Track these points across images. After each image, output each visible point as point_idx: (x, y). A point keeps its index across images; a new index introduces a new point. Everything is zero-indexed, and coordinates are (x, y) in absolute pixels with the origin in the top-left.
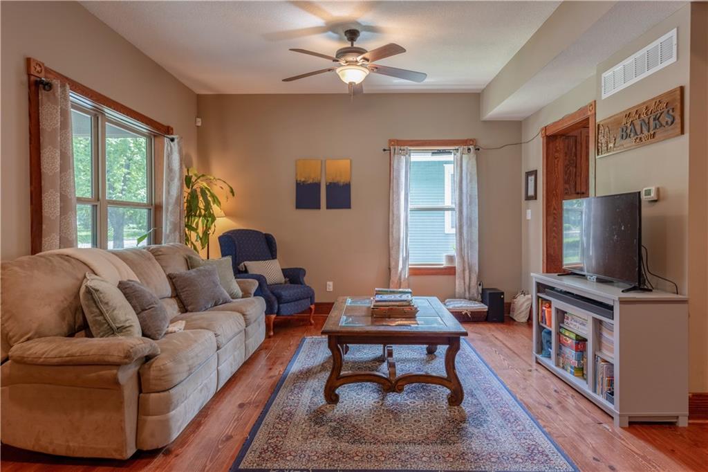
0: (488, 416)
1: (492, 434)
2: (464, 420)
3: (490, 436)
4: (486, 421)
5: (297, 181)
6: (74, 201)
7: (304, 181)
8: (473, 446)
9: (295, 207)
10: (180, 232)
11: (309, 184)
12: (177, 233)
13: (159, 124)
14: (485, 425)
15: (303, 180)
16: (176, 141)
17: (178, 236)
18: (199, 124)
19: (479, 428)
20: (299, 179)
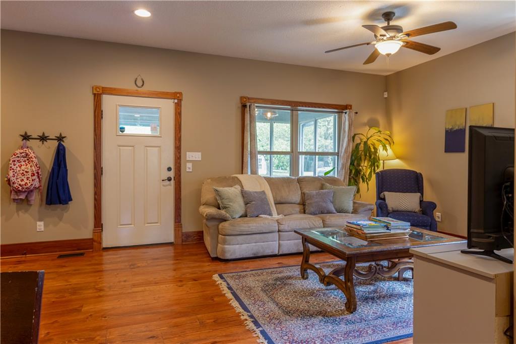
5: (446, 129)
6: (257, 153)
7: (451, 129)
9: (444, 151)
10: (345, 170)
11: (455, 131)
12: (344, 170)
13: (335, 105)
15: (450, 127)
16: (347, 113)
17: (344, 173)
18: (386, 96)
20: (447, 128)
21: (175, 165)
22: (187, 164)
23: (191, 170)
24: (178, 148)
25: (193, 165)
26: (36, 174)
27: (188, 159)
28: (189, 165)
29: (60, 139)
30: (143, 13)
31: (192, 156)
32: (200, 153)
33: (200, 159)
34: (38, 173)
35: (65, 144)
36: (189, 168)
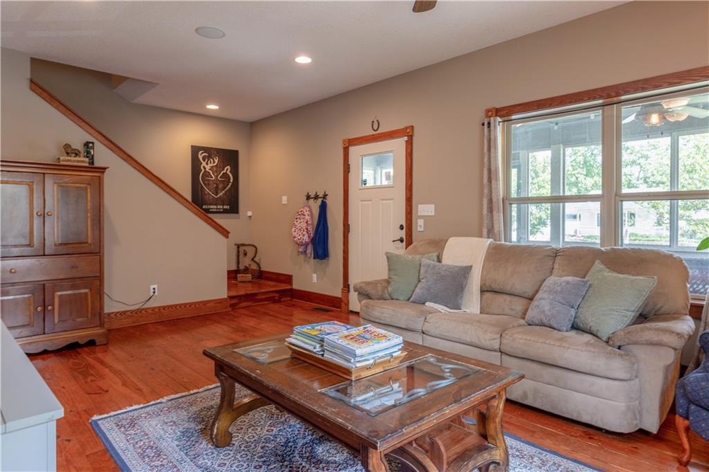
0: (177, 446)
1: (170, 428)
2: (203, 431)
3: (172, 425)
4: (179, 439)
8: (185, 413)
14: (179, 434)
19: (184, 429)
21: (406, 222)
22: (419, 221)
23: (422, 230)
24: (409, 200)
25: (425, 222)
26: (306, 230)
27: (419, 214)
28: (421, 222)
29: (325, 196)
30: (303, 60)
31: (425, 210)
32: (433, 206)
33: (433, 214)
34: (307, 229)
35: (328, 201)
36: (420, 226)
